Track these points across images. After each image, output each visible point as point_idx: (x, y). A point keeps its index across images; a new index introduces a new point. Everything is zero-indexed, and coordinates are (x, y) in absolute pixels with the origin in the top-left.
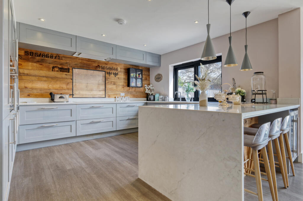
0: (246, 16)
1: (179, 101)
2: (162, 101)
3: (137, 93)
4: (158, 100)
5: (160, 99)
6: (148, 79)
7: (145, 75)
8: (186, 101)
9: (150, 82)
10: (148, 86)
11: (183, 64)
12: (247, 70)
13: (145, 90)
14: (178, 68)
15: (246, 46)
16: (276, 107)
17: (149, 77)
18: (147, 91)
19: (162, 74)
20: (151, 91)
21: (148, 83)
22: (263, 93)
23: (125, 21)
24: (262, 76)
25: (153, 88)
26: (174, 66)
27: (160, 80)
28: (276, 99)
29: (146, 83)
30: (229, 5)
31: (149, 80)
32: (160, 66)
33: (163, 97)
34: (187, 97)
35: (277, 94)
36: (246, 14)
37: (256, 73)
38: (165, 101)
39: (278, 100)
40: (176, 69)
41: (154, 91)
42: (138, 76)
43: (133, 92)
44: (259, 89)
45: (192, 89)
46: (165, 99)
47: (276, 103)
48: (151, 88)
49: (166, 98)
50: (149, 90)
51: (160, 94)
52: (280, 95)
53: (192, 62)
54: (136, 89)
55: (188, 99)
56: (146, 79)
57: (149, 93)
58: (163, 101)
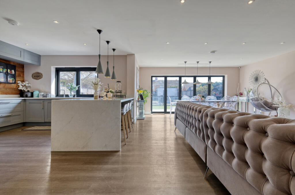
0: (114, 51)
1: (63, 97)
2: (43, 97)
3: (7, 89)
4: (38, 96)
5: (40, 96)
6: (21, 76)
7: (18, 71)
8: (69, 97)
9: (24, 79)
10: (22, 83)
11: (65, 68)
12: (114, 80)
13: (18, 87)
14: (60, 70)
15: (114, 67)
16: (126, 99)
17: (23, 74)
18: (21, 88)
19: (42, 73)
20: (26, 88)
21: (22, 80)
22: (120, 92)
23: (18, 23)
24: (120, 84)
25: (29, 85)
26: (56, 68)
27: (39, 78)
28: (125, 95)
29: (19, 79)
30: (107, 44)
31: (23, 77)
32: (40, 65)
33: (44, 94)
34: (70, 94)
35: (126, 93)
36: (114, 50)
37: (117, 81)
38: (46, 97)
39: (127, 96)
40: (58, 71)
41: (31, 88)
42: (10, 72)
43: (2, 89)
44: (119, 90)
45: (75, 88)
46: (47, 96)
47: (126, 97)
48: (27, 85)
49: (48, 94)
50: (25, 87)
51: (40, 92)
52: (127, 93)
53: (75, 68)
54: (5, 85)
55: (71, 95)
56: (19, 76)
57: (24, 90)
58: (45, 97)
